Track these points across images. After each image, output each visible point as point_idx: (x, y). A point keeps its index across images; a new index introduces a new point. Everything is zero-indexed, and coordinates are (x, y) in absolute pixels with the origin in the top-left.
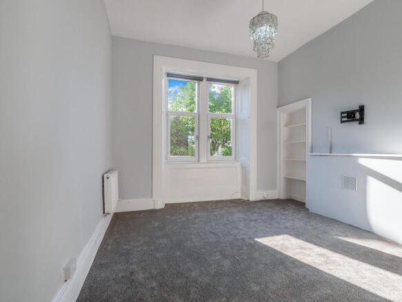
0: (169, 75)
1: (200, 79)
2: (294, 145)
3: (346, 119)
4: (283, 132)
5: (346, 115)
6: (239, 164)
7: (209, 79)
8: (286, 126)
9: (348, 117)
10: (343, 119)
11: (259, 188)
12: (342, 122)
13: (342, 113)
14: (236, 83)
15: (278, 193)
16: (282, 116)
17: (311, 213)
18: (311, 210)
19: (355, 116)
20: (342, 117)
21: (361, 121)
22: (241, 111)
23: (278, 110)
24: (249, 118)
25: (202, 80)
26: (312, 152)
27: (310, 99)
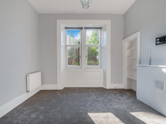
0: (66, 28)
1: (81, 28)
2: (132, 59)
3: (158, 42)
4: (126, 53)
5: (159, 40)
6: (102, 69)
7: (86, 28)
8: (128, 49)
9: (160, 41)
10: (157, 43)
12: (157, 44)
13: (157, 39)
14: (101, 28)
16: (126, 44)
17: (138, 100)
20: (156, 41)
22: (103, 42)
23: (124, 41)
24: (106, 46)
25: (82, 29)
26: (140, 63)
27: (139, 32)
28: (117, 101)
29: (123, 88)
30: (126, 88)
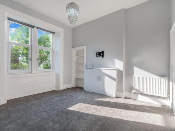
1: (32, 27)
2: (79, 64)
3: (98, 55)
4: (74, 59)
5: (98, 54)
6: (54, 73)
7: (38, 28)
8: (75, 56)
10: (97, 55)
11: (64, 84)
12: (97, 56)
13: (97, 53)
14: (53, 33)
15: (72, 85)
16: (74, 51)
17: (86, 92)
18: (86, 90)
19: (101, 54)
20: (97, 54)
21: (103, 56)
22: (56, 47)
23: (72, 49)
24: (60, 51)
25: (34, 28)
26: (86, 67)
27: (86, 46)
28: (76, 95)
29: (72, 87)
30: (74, 86)
